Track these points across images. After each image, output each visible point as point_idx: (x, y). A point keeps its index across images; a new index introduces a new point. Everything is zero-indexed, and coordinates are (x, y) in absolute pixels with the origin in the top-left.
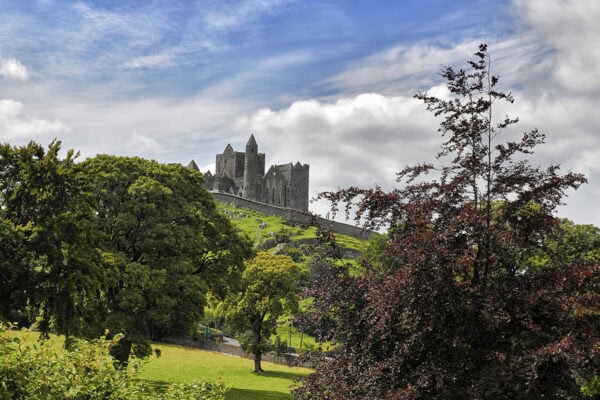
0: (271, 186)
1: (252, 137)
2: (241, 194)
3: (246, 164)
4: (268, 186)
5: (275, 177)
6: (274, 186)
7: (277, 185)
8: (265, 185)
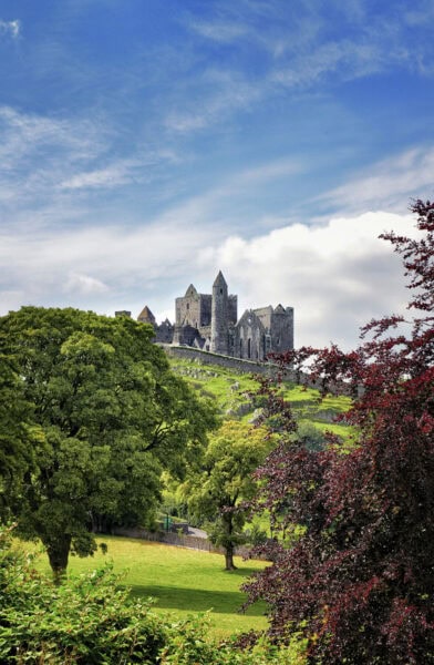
0: (245, 335)
1: (220, 275)
2: (208, 347)
3: (213, 310)
4: (242, 336)
5: (250, 324)
6: (250, 336)
7: (254, 335)
8: (238, 335)
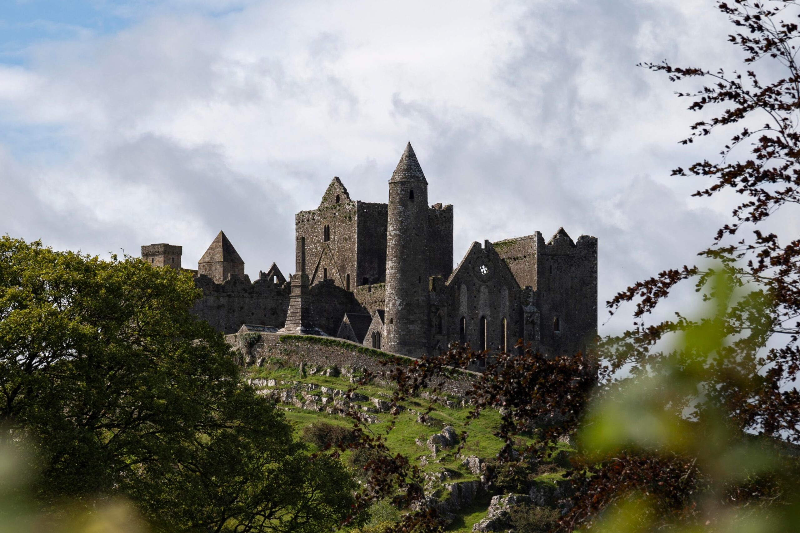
0: (472, 307)
1: (411, 155)
2: (377, 337)
3: (391, 243)
4: (463, 309)
5: (484, 279)
6: (483, 311)
7: (494, 306)
8: (454, 306)
